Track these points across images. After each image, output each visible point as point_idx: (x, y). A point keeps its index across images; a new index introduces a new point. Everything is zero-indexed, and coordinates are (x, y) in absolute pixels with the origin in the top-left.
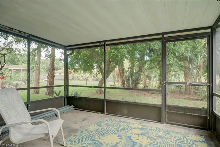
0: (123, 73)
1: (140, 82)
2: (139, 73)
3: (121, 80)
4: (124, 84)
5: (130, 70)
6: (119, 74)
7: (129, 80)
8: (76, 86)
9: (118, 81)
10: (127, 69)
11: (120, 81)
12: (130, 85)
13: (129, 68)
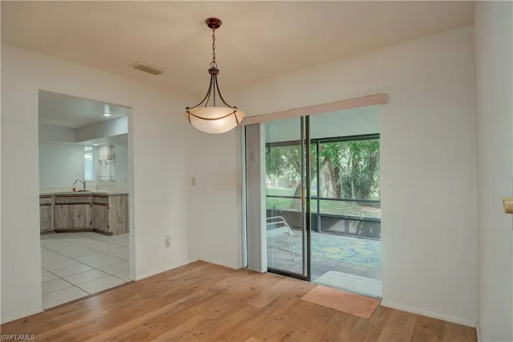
0: (338, 173)
1: (372, 188)
2: (369, 171)
3: (333, 186)
4: (339, 193)
5: (351, 166)
6: (329, 173)
7: (349, 185)
8: (274, 196)
9: (327, 187)
10: (346, 165)
11: (331, 187)
12: (351, 195)
13: (349, 164)
